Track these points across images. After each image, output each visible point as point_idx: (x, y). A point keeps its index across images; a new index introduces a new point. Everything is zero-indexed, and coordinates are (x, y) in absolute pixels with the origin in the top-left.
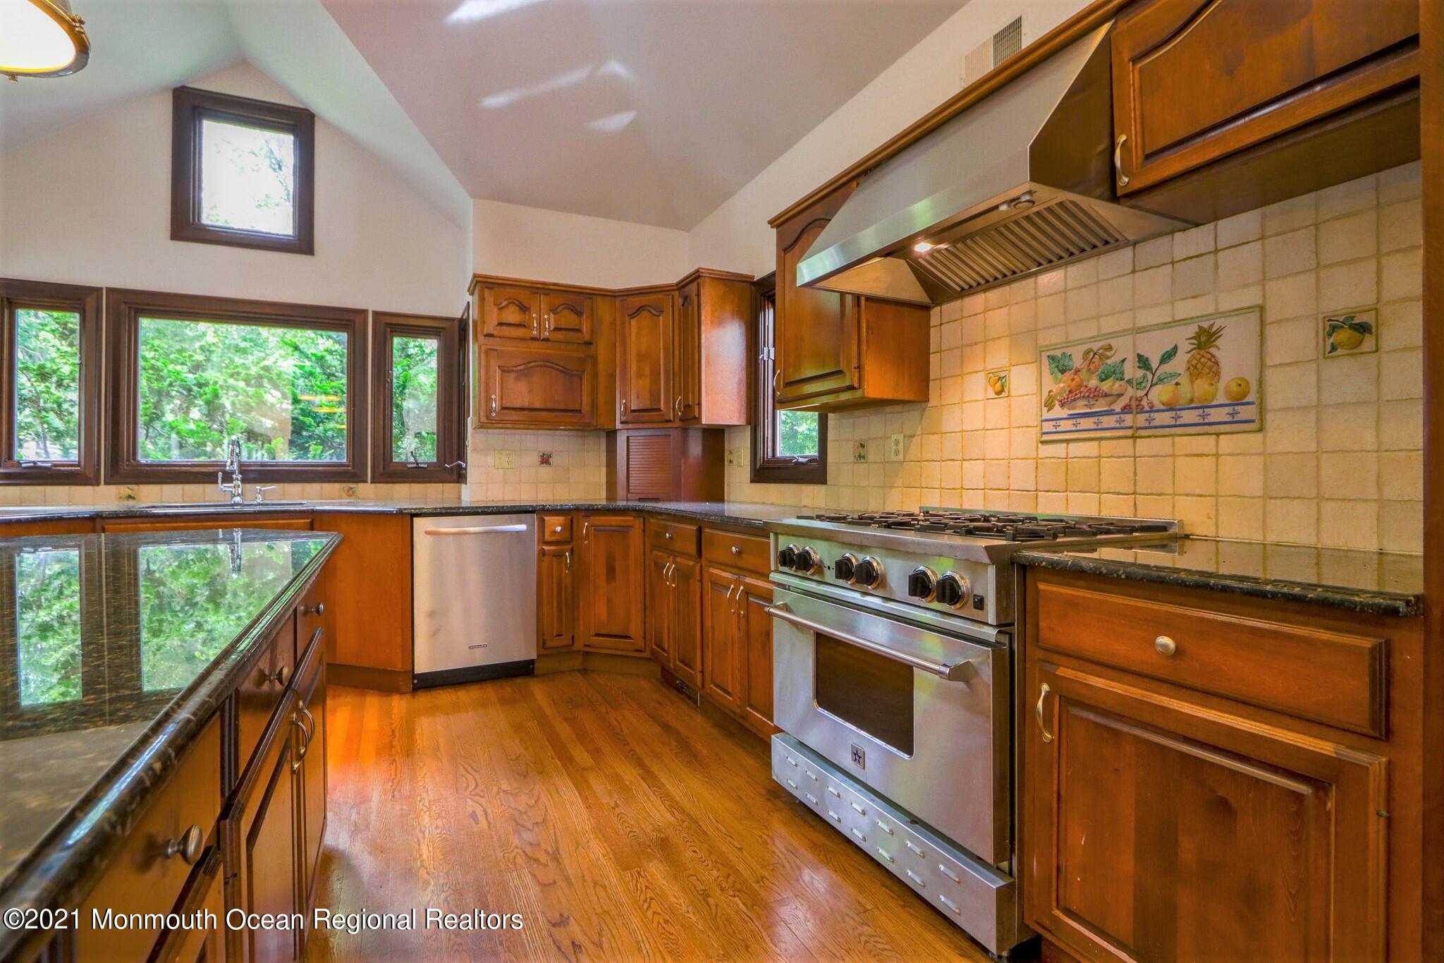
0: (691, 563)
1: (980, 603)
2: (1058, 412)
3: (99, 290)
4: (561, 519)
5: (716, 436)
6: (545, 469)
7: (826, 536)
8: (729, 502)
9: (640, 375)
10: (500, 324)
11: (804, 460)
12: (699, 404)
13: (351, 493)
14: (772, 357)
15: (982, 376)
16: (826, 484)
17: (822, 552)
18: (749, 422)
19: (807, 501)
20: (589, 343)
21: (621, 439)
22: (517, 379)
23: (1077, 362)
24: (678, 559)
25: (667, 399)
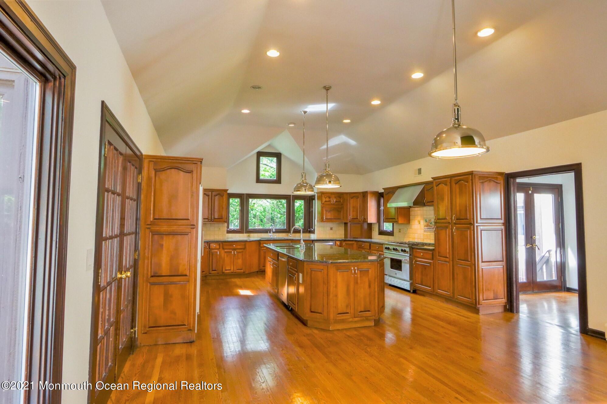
0: (368, 250)
1: (408, 252)
2: (426, 228)
3: (244, 194)
4: (339, 242)
5: (370, 225)
6: (331, 231)
7: (392, 245)
8: (373, 239)
9: (353, 211)
10: (325, 201)
11: (389, 231)
12: (368, 219)
13: (288, 235)
14: (383, 209)
15: (417, 220)
16: (393, 236)
17: (391, 247)
18: (378, 222)
19: (390, 239)
20: (342, 204)
21: (349, 225)
22: (328, 213)
23: (428, 221)
24: (365, 250)
25: (360, 217)
